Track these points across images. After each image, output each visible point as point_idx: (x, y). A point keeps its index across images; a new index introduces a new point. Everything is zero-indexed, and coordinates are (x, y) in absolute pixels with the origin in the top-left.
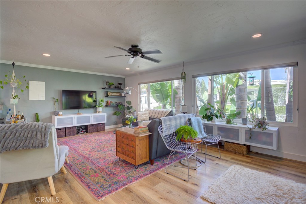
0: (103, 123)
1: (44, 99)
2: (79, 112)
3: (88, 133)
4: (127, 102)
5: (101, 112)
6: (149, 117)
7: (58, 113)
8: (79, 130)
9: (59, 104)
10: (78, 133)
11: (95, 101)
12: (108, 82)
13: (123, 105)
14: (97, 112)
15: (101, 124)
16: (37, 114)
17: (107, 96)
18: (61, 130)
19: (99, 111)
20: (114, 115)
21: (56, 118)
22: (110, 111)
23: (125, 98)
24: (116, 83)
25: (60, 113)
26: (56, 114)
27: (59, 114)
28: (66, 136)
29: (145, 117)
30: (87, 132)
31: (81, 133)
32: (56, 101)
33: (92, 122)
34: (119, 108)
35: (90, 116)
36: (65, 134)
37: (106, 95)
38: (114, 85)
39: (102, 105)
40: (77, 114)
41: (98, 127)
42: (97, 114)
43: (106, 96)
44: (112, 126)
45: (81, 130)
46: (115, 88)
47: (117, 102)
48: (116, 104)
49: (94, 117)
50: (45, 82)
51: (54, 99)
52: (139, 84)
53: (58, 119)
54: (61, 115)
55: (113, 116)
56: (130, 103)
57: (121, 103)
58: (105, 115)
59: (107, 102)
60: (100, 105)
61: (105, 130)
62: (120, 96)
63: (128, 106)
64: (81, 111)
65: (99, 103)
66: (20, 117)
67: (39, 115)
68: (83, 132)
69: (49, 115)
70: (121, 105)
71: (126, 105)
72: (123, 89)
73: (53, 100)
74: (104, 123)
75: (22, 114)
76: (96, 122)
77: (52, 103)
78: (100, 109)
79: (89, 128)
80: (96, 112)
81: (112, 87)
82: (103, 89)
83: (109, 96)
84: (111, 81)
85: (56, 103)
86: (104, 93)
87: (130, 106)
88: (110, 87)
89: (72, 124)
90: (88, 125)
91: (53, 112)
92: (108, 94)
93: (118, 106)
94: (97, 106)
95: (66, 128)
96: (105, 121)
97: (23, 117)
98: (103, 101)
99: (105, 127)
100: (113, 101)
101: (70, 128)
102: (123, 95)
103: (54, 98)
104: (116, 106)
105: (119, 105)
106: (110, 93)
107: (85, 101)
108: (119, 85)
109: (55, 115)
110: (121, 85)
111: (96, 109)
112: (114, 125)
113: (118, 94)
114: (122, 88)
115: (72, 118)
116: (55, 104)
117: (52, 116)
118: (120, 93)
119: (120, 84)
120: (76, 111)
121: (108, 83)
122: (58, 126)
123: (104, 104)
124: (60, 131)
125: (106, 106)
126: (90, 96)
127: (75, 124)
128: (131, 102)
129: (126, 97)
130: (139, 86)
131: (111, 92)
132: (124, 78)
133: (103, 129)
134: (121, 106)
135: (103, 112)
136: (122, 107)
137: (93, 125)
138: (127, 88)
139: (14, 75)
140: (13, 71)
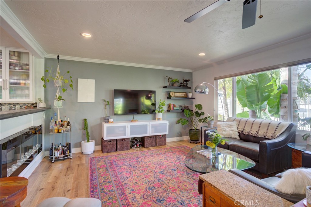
0: (163, 135)
1: (93, 101)
2: (133, 119)
3: (144, 147)
4: (196, 106)
5: (161, 119)
6: (238, 132)
7: (108, 119)
8: (133, 143)
9: (110, 108)
10: (132, 146)
11: (154, 104)
12: (171, 78)
13: (190, 110)
14: (157, 119)
15: (161, 135)
16: (85, 120)
17: (169, 97)
18: (112, 143)
19: (159, 118)
20: (177, 123)
21: (106, 126)
22: (173, 117)
23: (193, 100)
24: (181, 80)
25: (111, 120)
26: (106, 121)
27: (109, 121)
28: (117, 151)
29: (231, 132)
30: (143, 145)
31: (136, 146)
32: (107, 103)
33: (150, 132)
34: (185, 113)
35: (147, 125)
36: (116, 148)
37: (167, 96)
38: (178, 82)
39: (163, 110)
40: (132, 121)
41: (158, 140)
42: (156, 122)
43: (168, 98)
44: (176, 138)
45: (136, 142)
46: (180, 86)
47: (182, 106)
48: (181, 108)
49: (153, 126)
50: (94, 80)
51: (105, 101)
52: (216, 79)
53: (108, 128)
54: (112, 122)
55: (176, 124)
56: (199, 107)
57: (187, 107)
58: (166, 124)
59: (169, 106)
60: (160, 110)
61: (167, 143)
62: (186, 98)
63: (197, 112)
64: (137, 117)
65: (159, 108)
66: (66, 124)
67: (87, 121)
68: (138, 146)
69: (99, 122)
70: (187, 109)
71: (195, 109)
72: (190, 88)
73: (104, 102)
74: (166, 135)
75: (68, 119)
76: (155, 133)
77: (102, 106)
78: (160, 115)
79: (146, 141)
80: (154, 119)
81: (176, 85)
82: (164, 87)
83: (171, 98)
84: (175, 78)
85: (107, 107)
86: (165, 93)
87: (200, 112)
88: (173, 85)
89: (125, 135)
90: (144, 137)
91: (103, 117)
92: (171, 94)
93: (183, 111)
94: (156, 112)
95: (117, 140)
96: (166, 132)
97: (69, 123)
98: (164, 104)
99: (167, 139)
100: (177, 104)
101: (123, 139)
102: (190, 96)
103: (105, 99)
104: (181, 111)
105: (185, 110)
106: (173, 93)
107: (143, 104)
108: (185, 83)
109: (106, 122)
110: (188, 83)
111: (155, 115)
112: (177, 137)
113: (183, 95)
114: (189, 86)
115: (125, 127)
116: (106, 107)
117: (102, 123)
118: (186, 93)
119: (186, 81)
120: (130, 117)
121: (170, 80)
122: (107, 137)
123: (165, 108)
124: (109, 143)
125: (168, 111)
126: (149, 98)
127: (128, 135)
128: (201, 106)
129: (194, 98)
130: (215, 81)
131: (174, 92)
132: (192, 73)
133: (164, 143)
134: (188, 111)
135: (163, 119)
136: (190, 113)
137: (150, 137)
138: (201, 85)
139: (58, 70)
140: (58, 66)
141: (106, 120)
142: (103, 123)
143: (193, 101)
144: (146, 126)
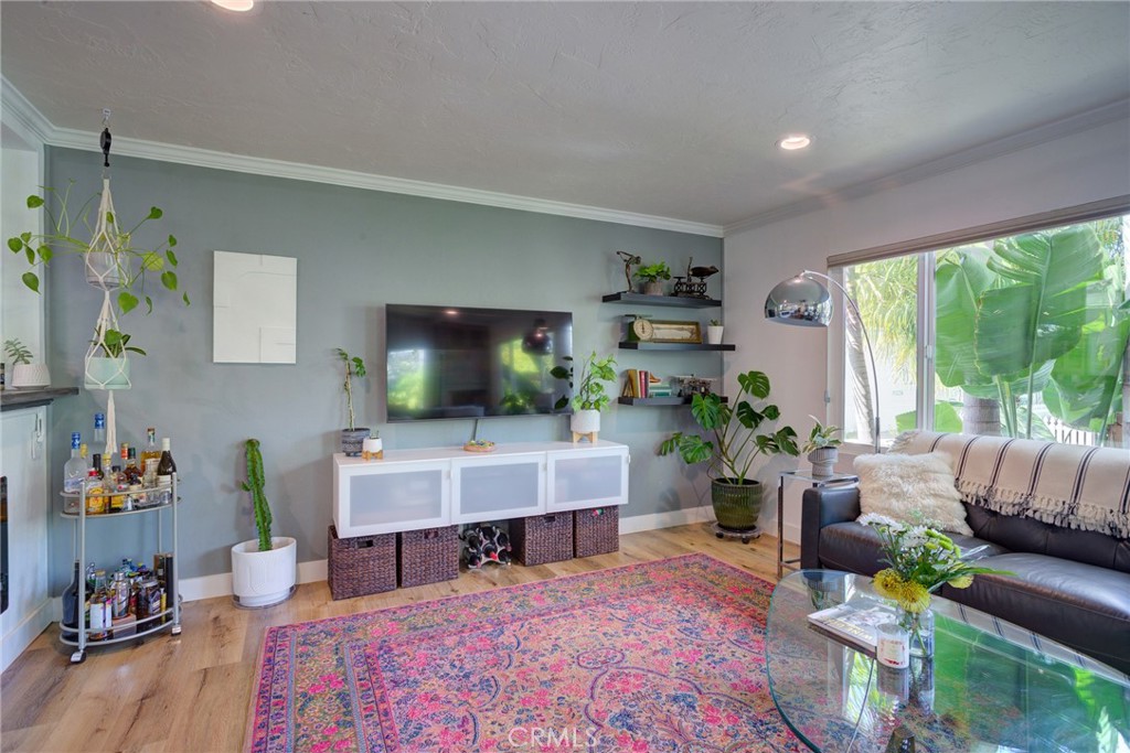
0: (606, 508)
1: (289, 357)
2: (474, 437)
3: (524, 565)
4: (740, 378)
5: (595, 438)
8: (473, 545)
9: (368, 391)
10: (468, 561)
11: (561, 373)
12: (638, 260)
13: (714, 397)
14: (576, 438)
15: (595, 509)
16: (252, 443)
17: (629, 342)
18: (375, 551)
19: (587, 431)
20: (661, 452)
21: (348, 471)
22: (645, 426)
23: (726, 353)
24: (678, 269)
25: (373, 445)
26: (351, 448)
27: (365, 449)
28: (399, 583)
30: (516, 555)
31: (484, 559)
32: (354, 369)
33: (549, 499)
34: (695, 412)
35: (535, 466)
36: (393, 573)
37: (621, 337)
38: (667, 277)
39: (602, 398)
40: (467, 448)
41: (582, 531)
42: (574, 453)
43: (622, 345)
44: (654, 515)
45: (485, 542)
46: (675, 294)
47: (682, 381)
48: (677, 389)
49: (563, 470)
50: (294, 261)
51: (344, 356)
52: (837, 263)
53: (356, 482)
54: (377, 456)
55: (656, 458)
56: (757, 382)
57: (704, 383)
58: (619, 457)
59: (629, 380)
60: (593, 398)
61: (622, 544)
62: (699, 344)
63: (747, 406)
64: (490, 428)
65: (586, 388)
66: (152, 464)
67: (261, 448)
69: (315, 452)
70: (704, 395)
71: (734, 392)
72: (718, 303)
73: (342, 363)
74: (615, 507)
75: (161, 444)
76: (572, 498)
77: (331, 380)
78: (589, 421)
79: (530, 536)
80: (566, 435)
81: (658, 289)
82: (606, 299)
83: (640, 344)
84: (652, 259)
85: (356, 384)
86: (609, 325)
88: (643, 290)
89: (437, 512)
90: (522, 520)
91: (338, 432)
92: (637, 329)
93: (688, 400)
94: (575, 405)
95: (399, 535)
96: (618, 493)
97: (166, 464)
98: (609, 371)
99: (620, 520)
100: (663, 373)
101: (426, 533)
102: (716, 336)
103: (345, 350)
104: (679, 401)
105: (697, 397)
106: (647, 325)
107: (507, 372)
108: (696, 280)
109: (348, 455)
110: (707, 280)
111: (569, 418)
112: (661, 510)
113: (685, 334)
114: (711, 293)
115: (435, 477)
116: (349, 387)
117: (332, 458)
118: (697, 324)
119: (701, 272)
120: (460, 429)
121: (634, 268)
122: (353, 524)
123: (612, 389)
124: (364, 552)
125: (625, 401)
126: (535, 347)
127: (453, 512)
128: (766, 379)
129: (732, 348)
130: (831, 273)
131: (652, 322)
133: (609, 543)
134: (707, 402)
135: (603, 436)
136: (714, 409)
137: (550, 518)
138: (797, 281)
139: (106, 205)
140: (106, 182)
141: (350, 441)
142: (335, 455)
143: (725, 359)
144: (529, 472)
